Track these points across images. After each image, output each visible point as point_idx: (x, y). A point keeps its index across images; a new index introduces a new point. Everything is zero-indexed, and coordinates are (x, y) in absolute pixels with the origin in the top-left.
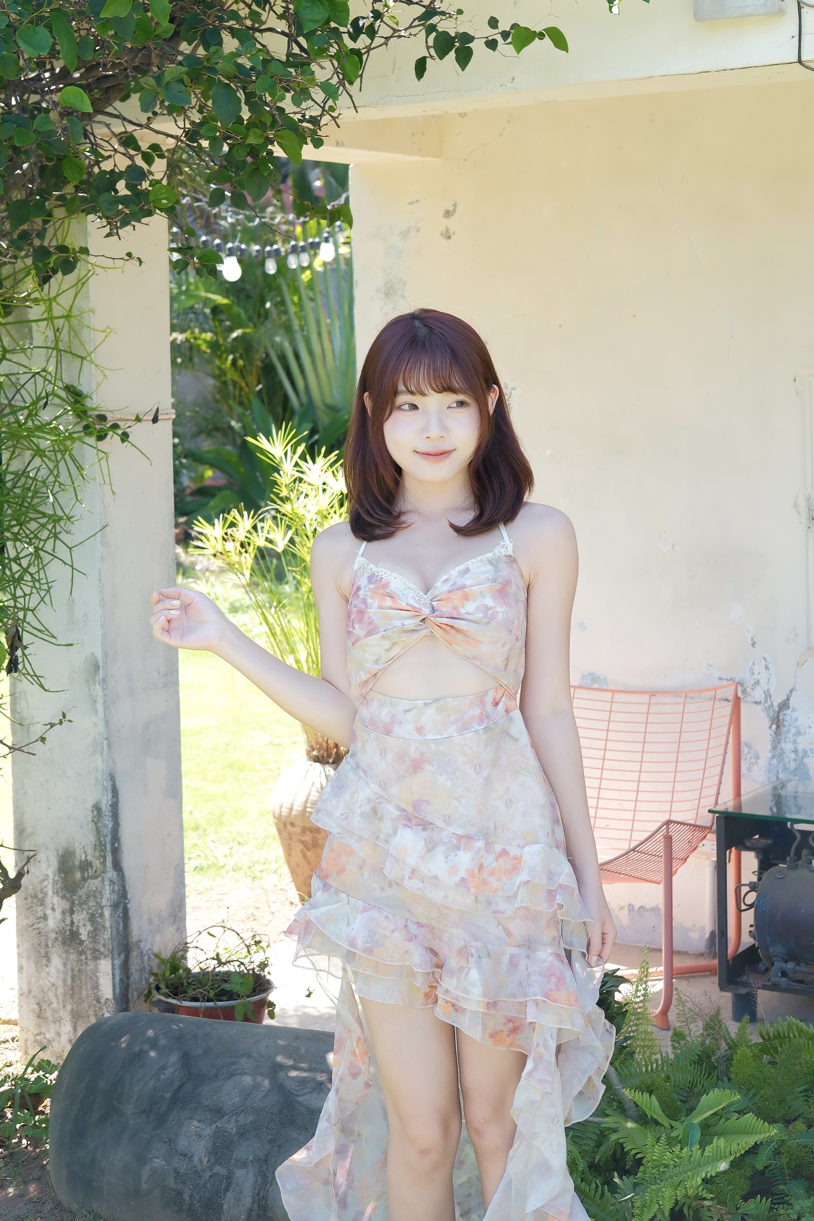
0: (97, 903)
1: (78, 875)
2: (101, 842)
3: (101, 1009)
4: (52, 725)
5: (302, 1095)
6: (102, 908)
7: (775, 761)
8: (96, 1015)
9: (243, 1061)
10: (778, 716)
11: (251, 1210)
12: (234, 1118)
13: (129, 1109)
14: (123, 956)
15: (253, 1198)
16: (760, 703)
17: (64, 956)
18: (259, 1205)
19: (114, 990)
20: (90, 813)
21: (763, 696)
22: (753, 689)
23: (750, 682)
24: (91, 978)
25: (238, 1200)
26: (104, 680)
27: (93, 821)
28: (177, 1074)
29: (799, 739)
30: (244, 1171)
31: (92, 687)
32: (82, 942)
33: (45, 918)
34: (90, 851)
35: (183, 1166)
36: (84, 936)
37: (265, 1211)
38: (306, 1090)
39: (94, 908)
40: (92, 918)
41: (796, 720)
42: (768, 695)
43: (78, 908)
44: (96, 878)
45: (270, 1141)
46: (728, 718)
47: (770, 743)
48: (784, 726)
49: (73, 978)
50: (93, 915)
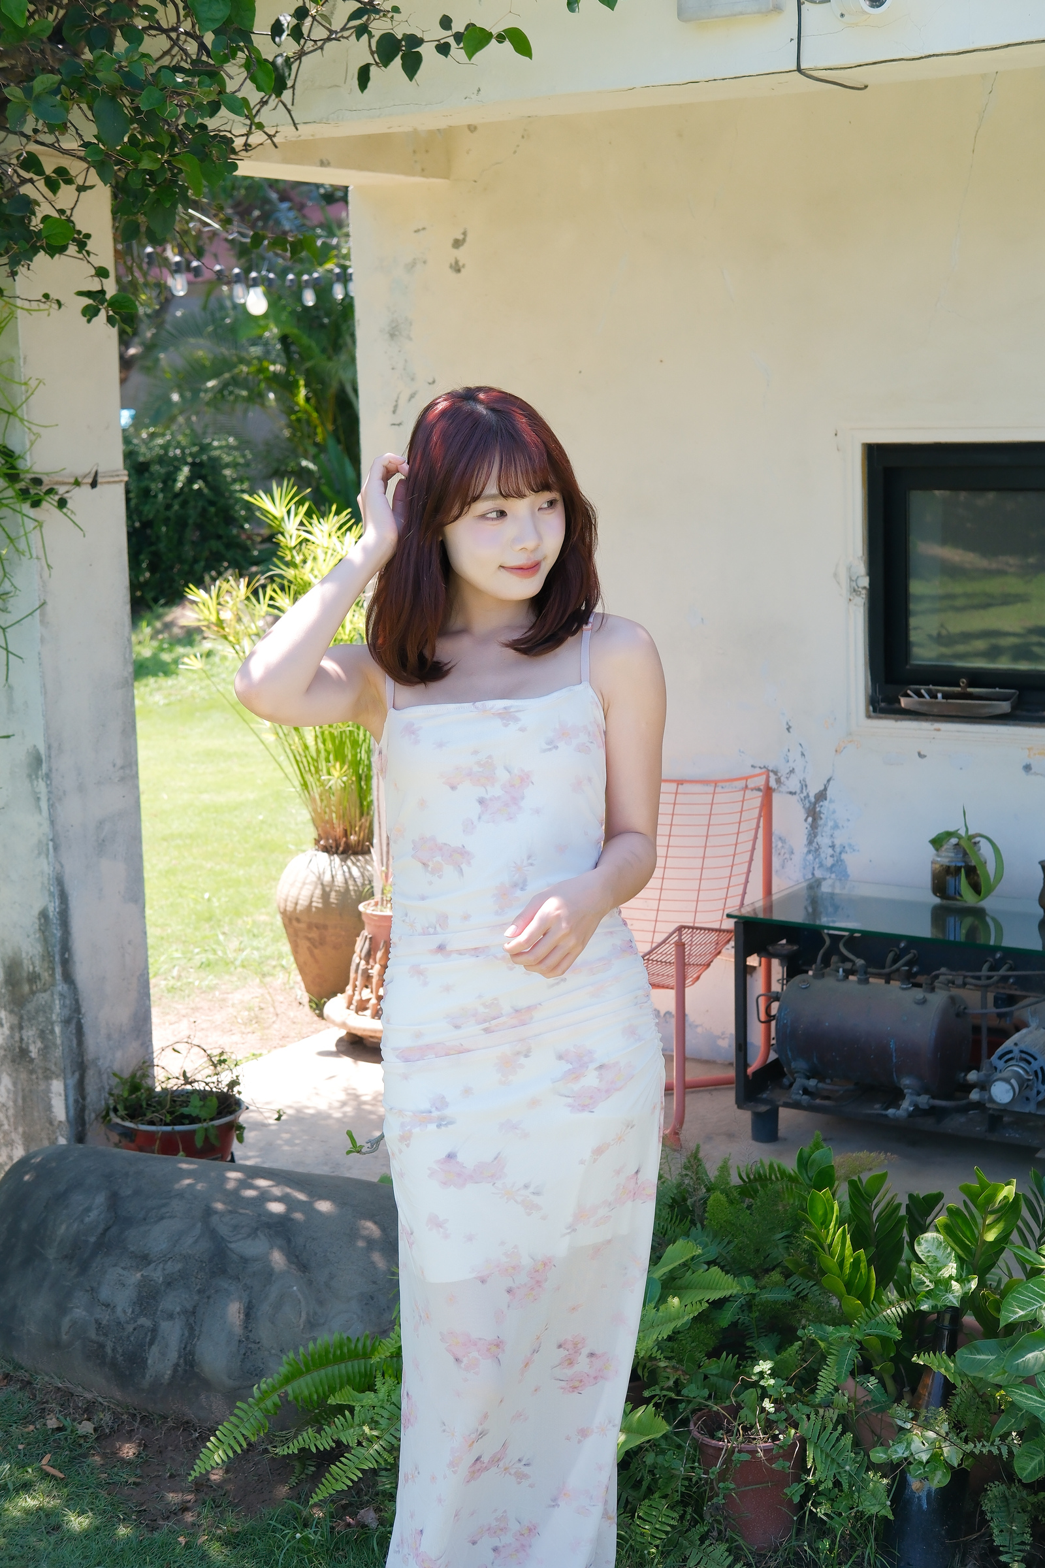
0: (47, 1018)
1: (26, 988)
2: (49, 953)
3: (54, 1132)
5: (235, 1242)
6: (52, 1024)
7: (810, 857)
8: (49, 1139)
9: (175, 1206)
10: (814, 808)
11: (177, 1365)
12: (161, 1265)
13: (51, 1254)
14: (77, 1075)
15: (179, 1352)
16: (795, 793)
17: (14, 1075)
18: (185, 1360)
19: (67, 1113)
20: (37, 921)
21: (799, 785)
22: (787, 778)
23: (783, 772)
24: (43, 1099)
25: (163, 1354)
26: (47, 776)
27: (40, 929)
28: (102, 1216)
29: (837, 833)
30: (171, 1322)
31: (35, 783)
32: (32, 1060)
34: (37, 963)
35: (105, 1317)
36: (34, 1052)
37: (192, 1366)
38: (238, 1236)
39: (43, 1024)
40: (42, 1035)
41: (834, 812)
42: (804, 785)
43: (27, 1023)
44: (45, 991)
45: (199, 1291)
46: (757, 811)
47: (806, 837)
48: (821, 818)
49: (24, 1099)
50: (42, 1031)
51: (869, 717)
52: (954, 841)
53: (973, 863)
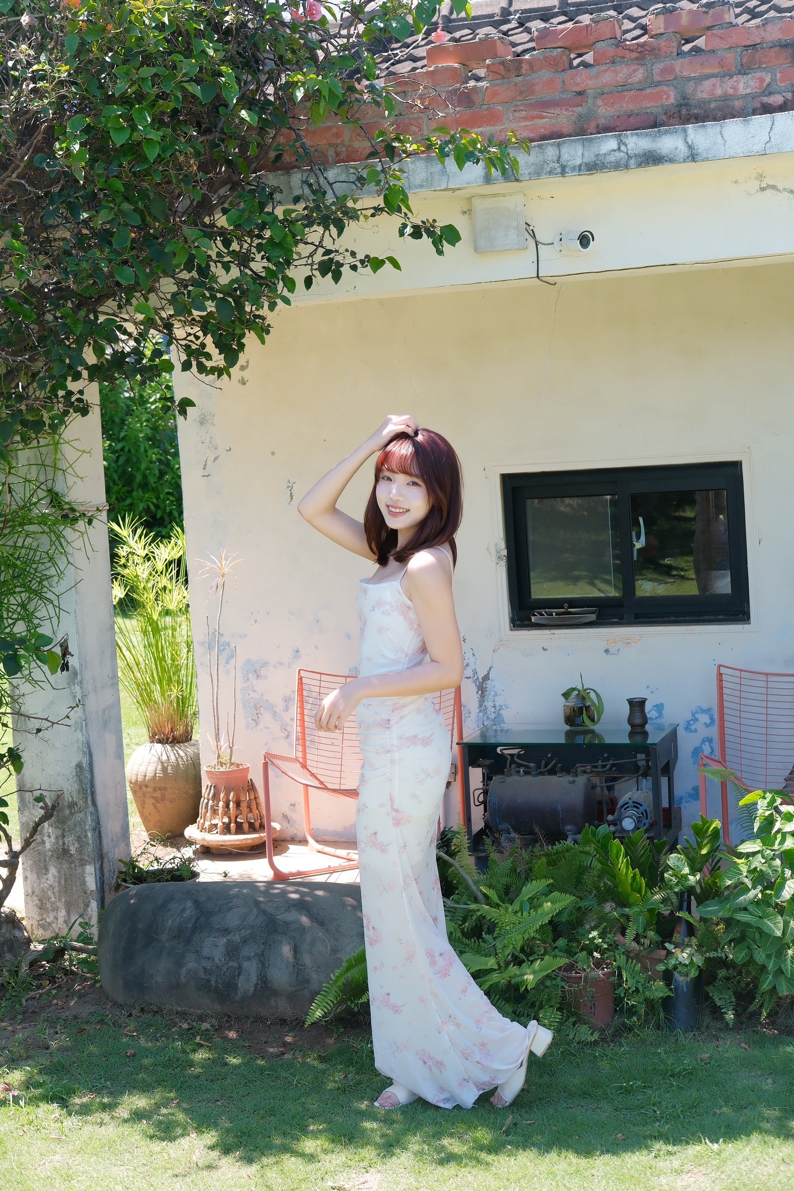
0: (82, 828)
1: (67, 812)
2: (83, 788)
3: (87, 898)
4: (73, 708)
5: (279, 915)
6: (86, 832)
7: (481, 715)
8: (83, 903)
9: (235, 900)
10: (482, 685)
11: (257, 984)
12: (238, 933)
13: (164, 937)
14: (100, 862)
15: (258, 977)
16: (471, 677)
17: (58, 866)
18: (261, 981)
19: (96, 885)
20: (75, 770)
21: (473, 673)
24: (79, 878)
25: (247, 980)
26: (81, 682)
27: (77, 775)
28: (193, 913)
29: (497, 699)
30: (250, 962)
32: (71, 855)
33: (43, 842)
34: (75, 795)
35: (208, 965)
36: (73, 850)
37: (266, 983)
38: (281, 911)
39: (80, 832)
40: (79, 839)
41: (494, 686)
42: (475, 672)
43: (68, 833)
44: (80, 812)
45: (263, 944)
47: (478, 703)
48: (487, 691)
49: (66, 880)
50: (79, 837)
51: (511, 630)
52: (576, 692)
53: (588, 704)
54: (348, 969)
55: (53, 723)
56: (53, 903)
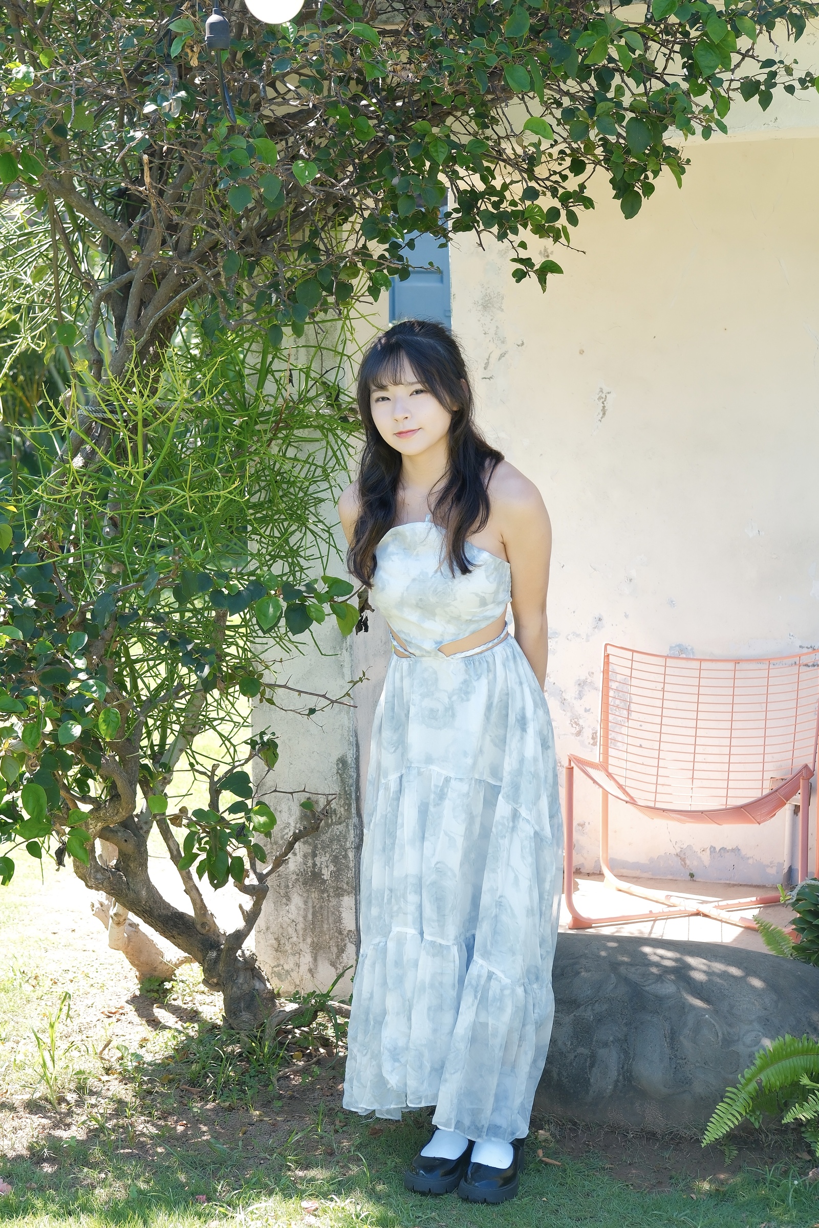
0: (341, 845)
2: (346, 792)
3: (342, 940)
4: (355, 684)
5: (648, 985)
6: (346, 851)
12: (590, 1007)
15: (618, 1071)
17: (305, 895)
18: (624, 1076)
20: (336, 765)
24: (333, 913)
25: (604, 1074)
27: (338, 772)
30: (607, 1050)
32: (324, 881)
36: (326, 876)
37: (630, 1081)
38: (650, 981)
40: (335, 860)
43: (321, 851)
44: (340, 824)
45: (626, 1024)
49: (314, 914)
50: (336, 857)
54: (761, 1069)
55: (333, 702)
56: (294, 944)
